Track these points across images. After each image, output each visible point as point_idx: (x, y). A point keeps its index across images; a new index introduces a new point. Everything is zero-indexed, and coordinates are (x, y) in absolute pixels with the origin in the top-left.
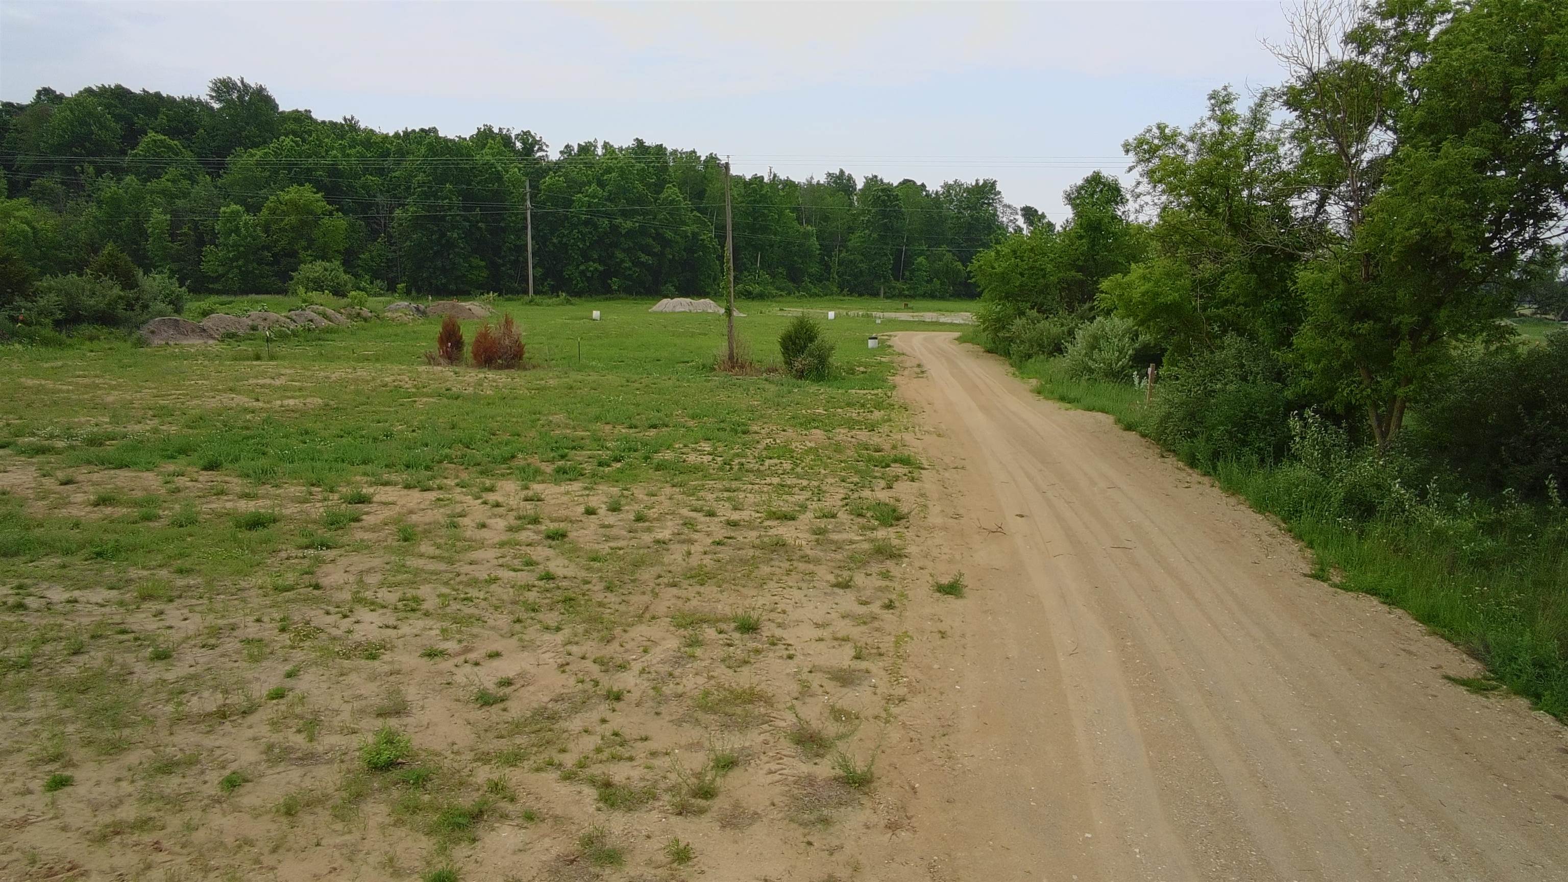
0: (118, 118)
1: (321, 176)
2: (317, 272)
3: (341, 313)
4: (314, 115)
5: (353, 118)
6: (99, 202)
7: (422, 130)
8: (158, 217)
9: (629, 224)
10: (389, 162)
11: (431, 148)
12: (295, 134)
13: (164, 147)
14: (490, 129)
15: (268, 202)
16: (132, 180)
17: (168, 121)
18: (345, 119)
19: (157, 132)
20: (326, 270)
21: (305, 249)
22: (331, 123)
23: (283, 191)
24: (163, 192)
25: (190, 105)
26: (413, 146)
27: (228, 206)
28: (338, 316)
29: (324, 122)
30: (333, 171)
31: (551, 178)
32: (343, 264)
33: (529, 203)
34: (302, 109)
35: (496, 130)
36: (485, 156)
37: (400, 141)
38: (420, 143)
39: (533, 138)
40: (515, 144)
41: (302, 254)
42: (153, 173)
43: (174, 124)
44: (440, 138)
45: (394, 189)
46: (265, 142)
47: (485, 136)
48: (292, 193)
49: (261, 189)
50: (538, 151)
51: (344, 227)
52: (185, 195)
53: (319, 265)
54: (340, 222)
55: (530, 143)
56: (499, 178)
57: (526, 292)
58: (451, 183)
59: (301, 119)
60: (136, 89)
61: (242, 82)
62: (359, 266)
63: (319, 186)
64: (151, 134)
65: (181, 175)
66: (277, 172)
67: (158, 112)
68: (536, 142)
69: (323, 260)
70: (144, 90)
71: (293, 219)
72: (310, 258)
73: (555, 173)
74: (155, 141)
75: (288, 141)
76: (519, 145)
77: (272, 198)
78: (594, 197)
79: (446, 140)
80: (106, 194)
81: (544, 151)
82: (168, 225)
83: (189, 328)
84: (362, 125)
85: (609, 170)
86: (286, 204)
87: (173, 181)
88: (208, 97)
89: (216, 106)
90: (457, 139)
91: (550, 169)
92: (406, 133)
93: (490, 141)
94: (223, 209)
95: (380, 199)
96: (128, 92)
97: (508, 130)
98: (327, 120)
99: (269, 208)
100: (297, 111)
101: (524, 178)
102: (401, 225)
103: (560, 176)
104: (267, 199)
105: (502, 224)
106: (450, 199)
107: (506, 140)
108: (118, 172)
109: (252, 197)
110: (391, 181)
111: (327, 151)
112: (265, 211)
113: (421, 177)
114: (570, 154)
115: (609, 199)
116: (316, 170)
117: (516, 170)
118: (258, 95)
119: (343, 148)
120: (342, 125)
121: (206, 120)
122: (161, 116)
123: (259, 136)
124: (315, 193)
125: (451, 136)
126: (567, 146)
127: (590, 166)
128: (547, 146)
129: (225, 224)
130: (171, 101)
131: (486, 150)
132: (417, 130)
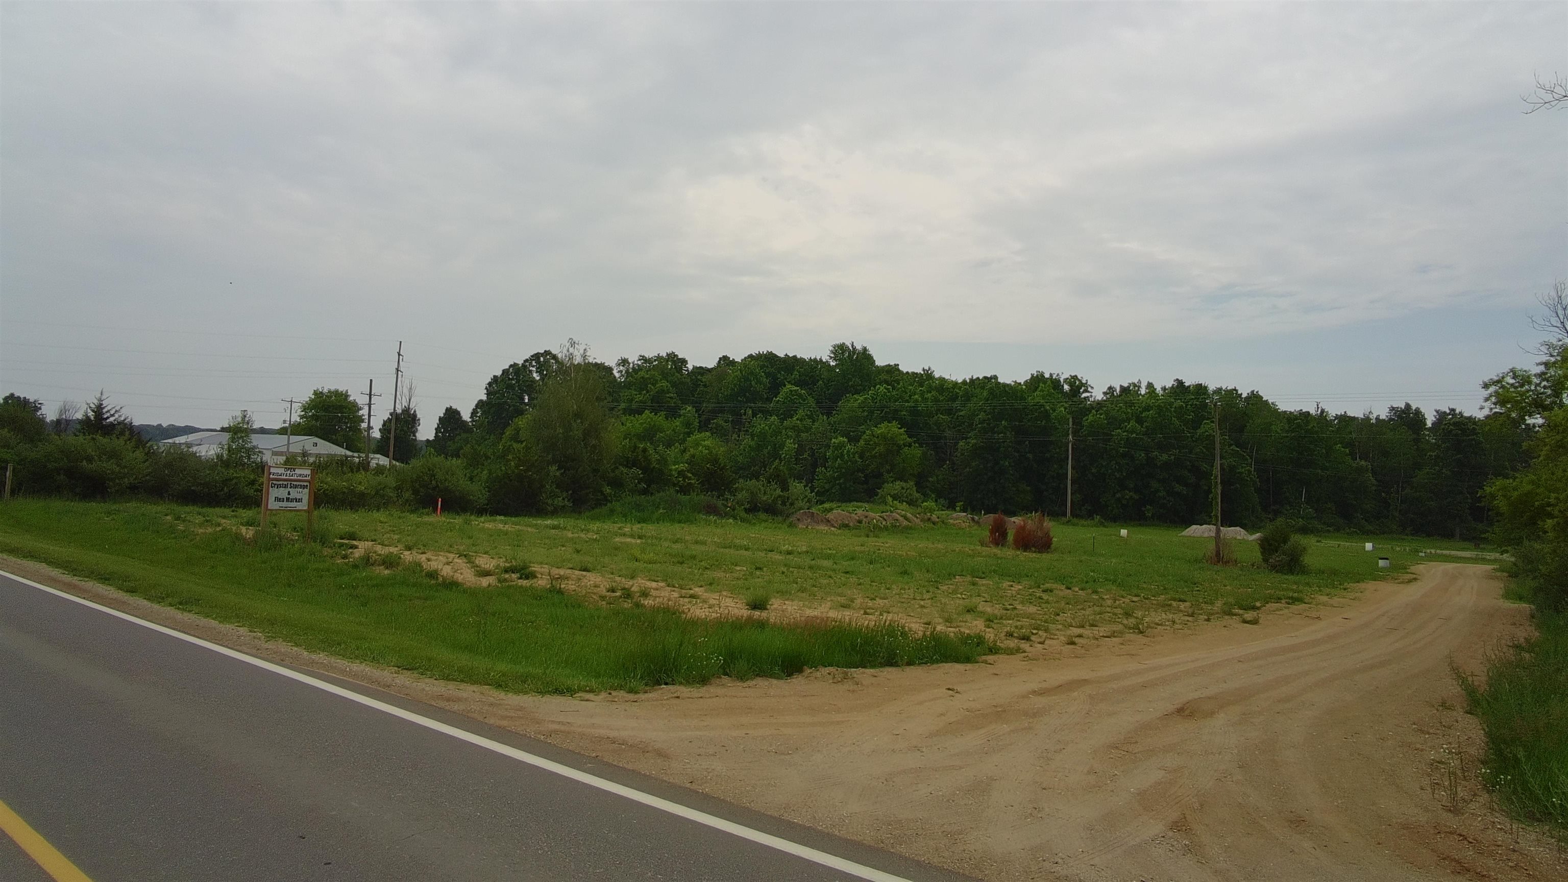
0: (768, 375)
1: (904, 415)
2: (897, 490)
3: (917, 518)
4: (901, 368)
5: (929, 369)
6: (752, 436)
7: (985, 378)
8: (790, 445)
9: (1165, 457)
10: (957, 404)
11: (991, 392)
12: (887, 382)
13: (797, 395)
14: (1042, 375)
15: (865, 435)
16: (775, 419)
17: (800, 376)
18: (924, 370)
19: (792, 384)
20: (903, 488)
21: (888, 472)
22: (913, 373)
23: (876, 427)
24: (794, 428)
25: (815, 364)
26: (978, 391)
27: (836, 438)
28: (915, 519)
29: (907, 373)
30: (914, 412)
31: (1093, 416)
32: (916, 485)
33: (1071, 437)
34: (892, 364)
35: (1047, 376)
36: (1036, 397)
37: (967, 387)
38: (983, 388)
39: (1080, 381)
40: (1063, 386)
41: (886, 475)
42: (788, 415)
43: (803, 378)
44: (999, 383)
45: (959, 426)
46: (864, 390)
47: (1037, 380)
48: (883, 429)
49: (860, 426)
50: (1083, 392)
51: (919, 455)
52: (808, 429)
53: (898, 485)
54: (916, 452)
55: (1077, 386)
56: (1046, 415)
57: (1065, 515)
58: (1006, 420)
59: (892, 370)
60: (781, 354)
61: (853, 346)
62: (927, 487)
63: (903, 424)
64: (789, 386)
65: (806, 415)
66: (872, 412)
67: (794, 370)
68: (1082, 384)
69: (901, 481)
70: (786, 355)
71: (881, 449)
72: (892, 479)
73: (1097, 411)
74: (791, 391)
75: (882, 388)
76: (1066, 387)
77: (868, 432)
78: (1132, 433)
79: (1005, 385)
80: (757, 430)
81: (1089, 392)
82: (795, 452)
83: (819, 519)
84: (937, 375)
85: (1147, 408)
86: (878, 437)
87: (801, 420)
88: (828, 358)
89: (833, 363)
90: (1013, 384)
91: (1093, 408)
92: (972, 380)
93: (1041, 385)
94: (833, 440)
95: (948, 433)
96: (776, 356)
97: (1058, 375)
98: (910, 371)
99: (865, 440)
100: (889, 365)
101: (1068, 416)
102: (963, 454)
103: (1101, 415)
104: (864, 433)
105: (1048, 455)
106: (1005, 433)
107: (1055, 383)
108: (767, 413)
109: (853, 432)
110: (957, 419)
111: (910, 396)
112: (862, 442)
113: (982, 415)
114: (1113, 394)
115: (1145, 434)
116: (901, 411)
117: (1063, 409)
118: (863, 354)
119: (922, 394)
120: (922, 375)
121: (825, 375)
122: (796, 372)
123: (861, 385)
124: (900, 428)
125: (1008, 381)
126: (1110, 388)
127: (1131, 404)
128: (1092, 388)
129: (833, 452)
130: (802, 361)
131: (1038, 393)
132: (981, 378)
